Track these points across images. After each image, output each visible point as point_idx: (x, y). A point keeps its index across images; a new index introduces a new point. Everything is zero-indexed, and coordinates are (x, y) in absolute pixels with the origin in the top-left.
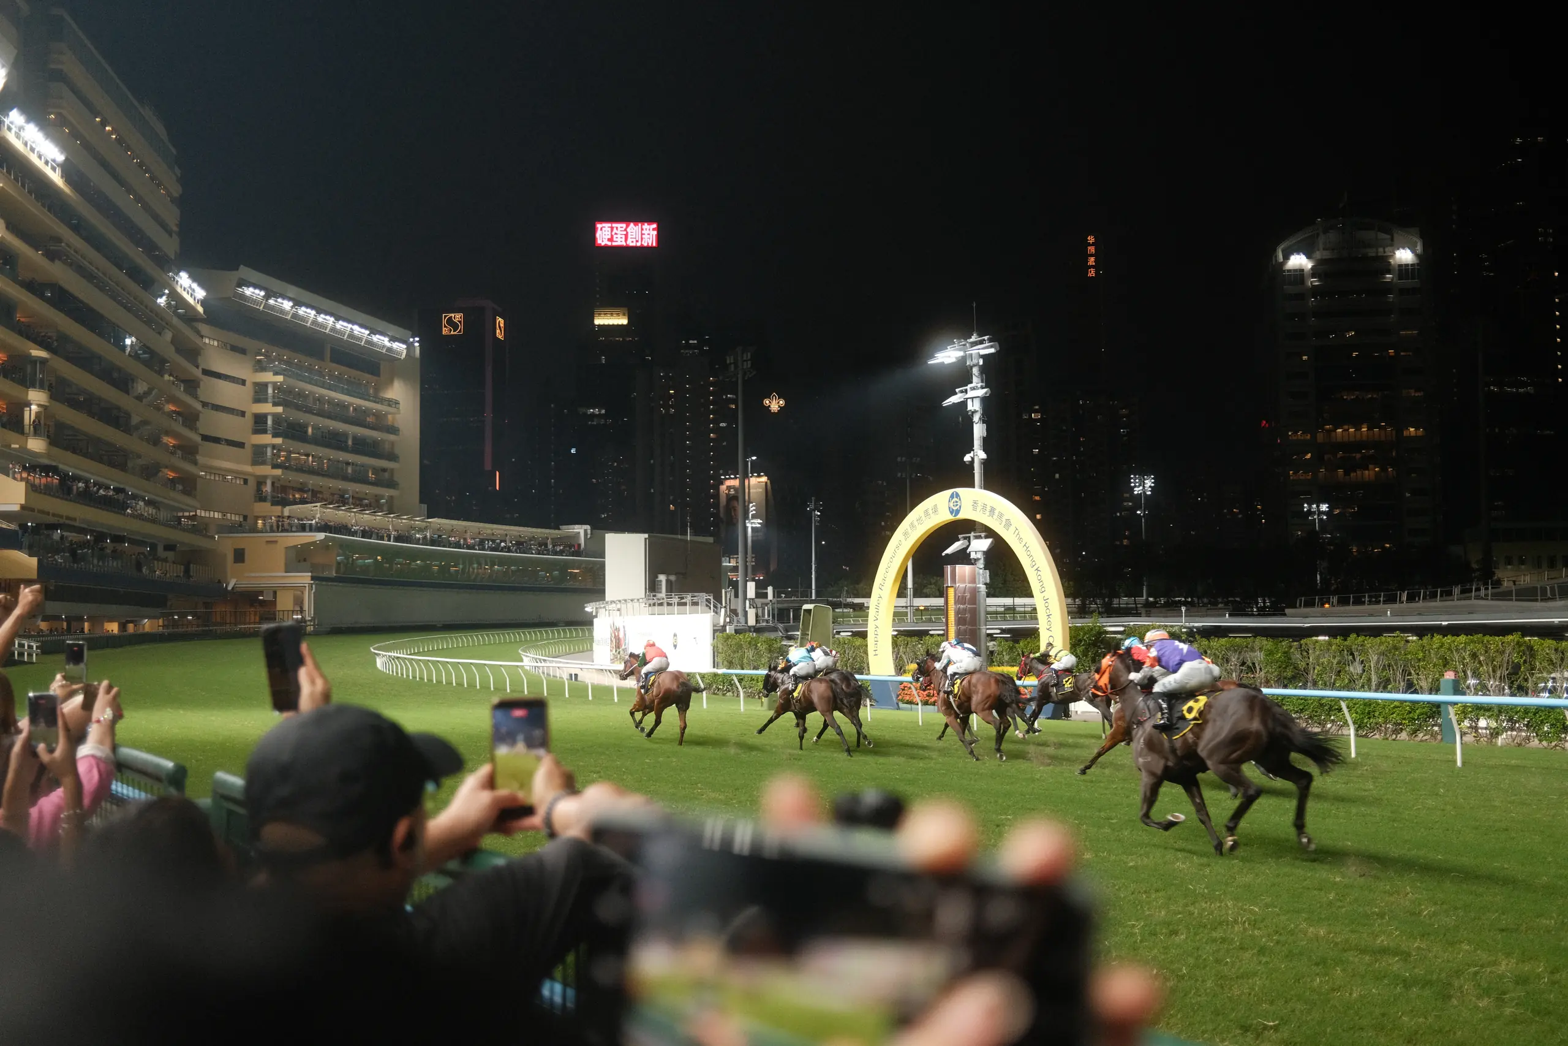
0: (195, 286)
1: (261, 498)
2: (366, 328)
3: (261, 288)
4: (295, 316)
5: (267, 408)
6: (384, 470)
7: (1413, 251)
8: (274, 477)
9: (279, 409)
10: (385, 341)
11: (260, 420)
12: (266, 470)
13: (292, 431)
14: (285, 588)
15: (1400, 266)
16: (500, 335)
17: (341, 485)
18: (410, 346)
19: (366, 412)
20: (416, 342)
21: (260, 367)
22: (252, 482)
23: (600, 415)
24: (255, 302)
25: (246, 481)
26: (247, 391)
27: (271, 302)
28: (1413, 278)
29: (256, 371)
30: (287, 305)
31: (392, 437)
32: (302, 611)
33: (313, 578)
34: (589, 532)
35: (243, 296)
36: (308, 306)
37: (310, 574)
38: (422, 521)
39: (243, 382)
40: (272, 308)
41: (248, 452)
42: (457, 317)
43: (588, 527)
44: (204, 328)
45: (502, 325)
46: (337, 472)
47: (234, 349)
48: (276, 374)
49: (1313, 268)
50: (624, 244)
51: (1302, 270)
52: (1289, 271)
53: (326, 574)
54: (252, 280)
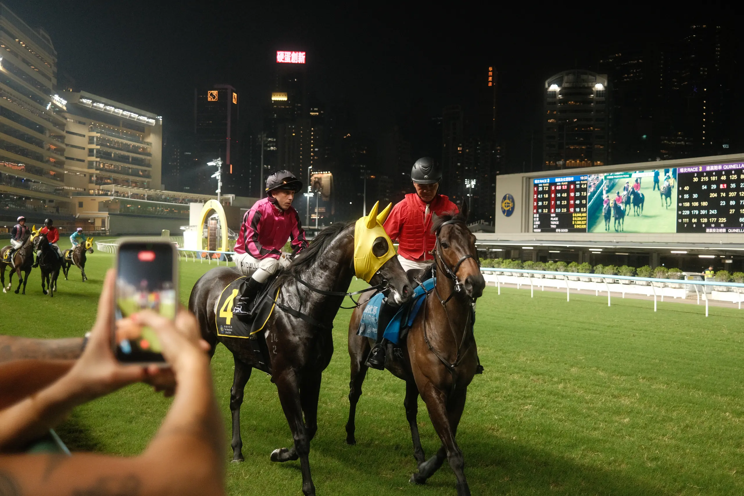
0: (62, 99)
1: (91, 182)
2: (137, 114)
3: (90, 99)
4: (105, 110)
5: (94, 146)
6: (146, 171)
7: (603, 85)
8: (96, 174)
9: (99, 147)
10: (145, 119)
11: (91, 151)
12: (93, 171)
13: (104, 155)
14: (97, 218)
15: (597, 91)
16: (235, 102)
17: (126, 177)
18: (157, 121)
19: (139, 147)
20: (160, 118)
21: (92, 130)
22: (88, 175)
23: (273, 142)
24: (88, 104)
25: (85, 175)
26: (86, 139)
27: (95, 104)
28: (602, 97)
29: (90, 131)
30: (101, 106)
31: (149, 158)
32: (104, 227)
33: (109, 214)
34: (234, 197)
35: (82, 103)
36: (110, 106)
37: (108, 213)
38: (160, 192)
39: (84, 136)
40: (96, 107)
41: (86, 163)
42: (215, 93)
43: (234, 195)
44: (67, 115)
45: (236, 97)
46: (124, 172)
47: (80, 123)
48: (97, 133)
49: (560, 91)
50: (290, 62)
51: (555, 92)
52: (550, 92)
53: (116, 213)
54: (87, 96)
